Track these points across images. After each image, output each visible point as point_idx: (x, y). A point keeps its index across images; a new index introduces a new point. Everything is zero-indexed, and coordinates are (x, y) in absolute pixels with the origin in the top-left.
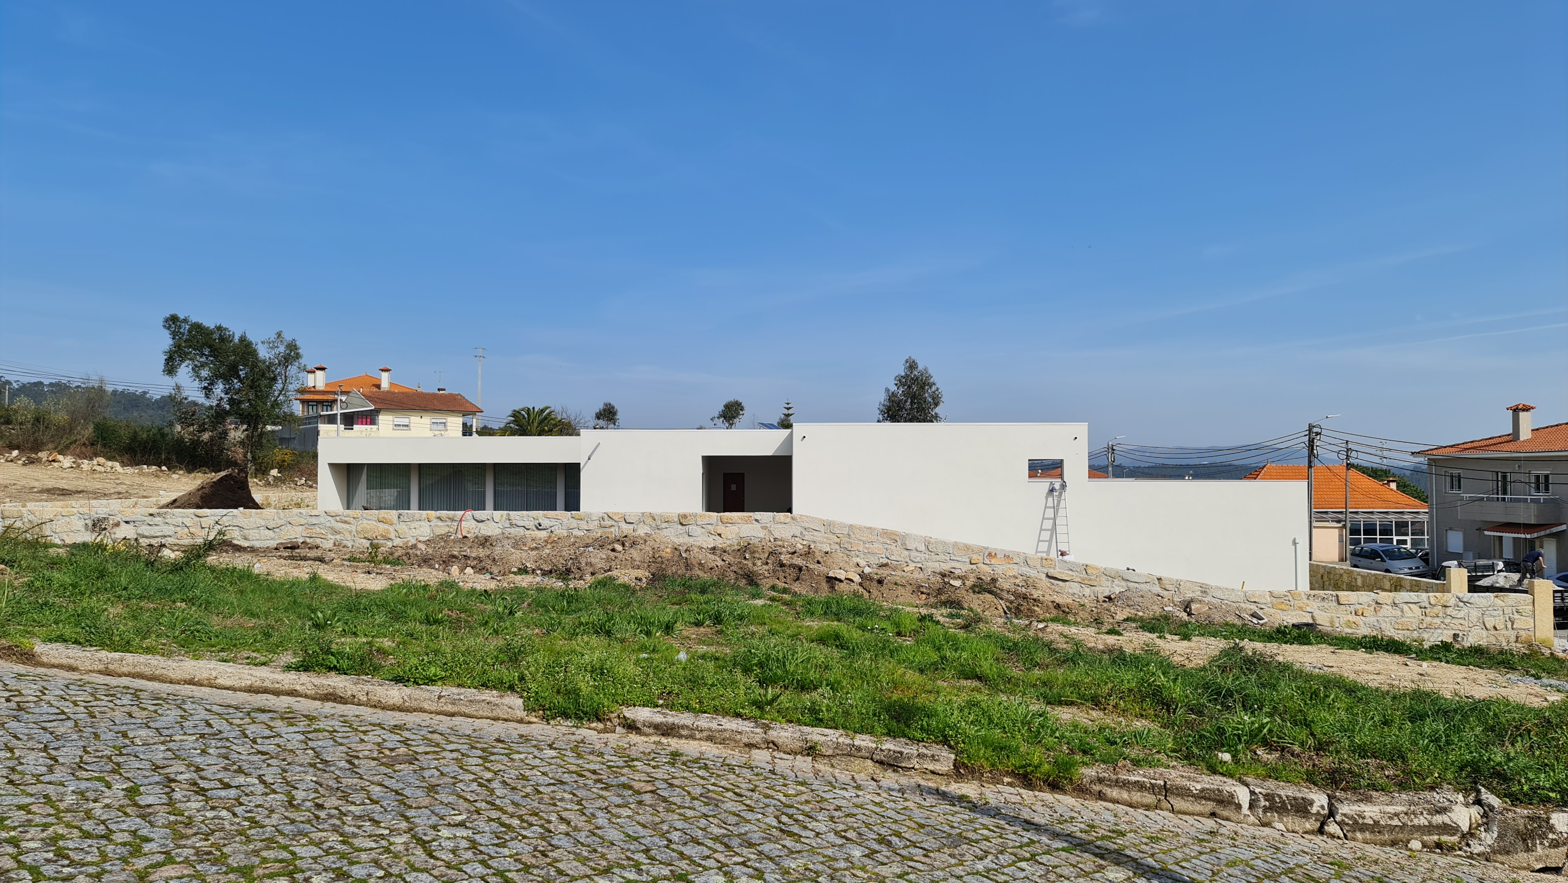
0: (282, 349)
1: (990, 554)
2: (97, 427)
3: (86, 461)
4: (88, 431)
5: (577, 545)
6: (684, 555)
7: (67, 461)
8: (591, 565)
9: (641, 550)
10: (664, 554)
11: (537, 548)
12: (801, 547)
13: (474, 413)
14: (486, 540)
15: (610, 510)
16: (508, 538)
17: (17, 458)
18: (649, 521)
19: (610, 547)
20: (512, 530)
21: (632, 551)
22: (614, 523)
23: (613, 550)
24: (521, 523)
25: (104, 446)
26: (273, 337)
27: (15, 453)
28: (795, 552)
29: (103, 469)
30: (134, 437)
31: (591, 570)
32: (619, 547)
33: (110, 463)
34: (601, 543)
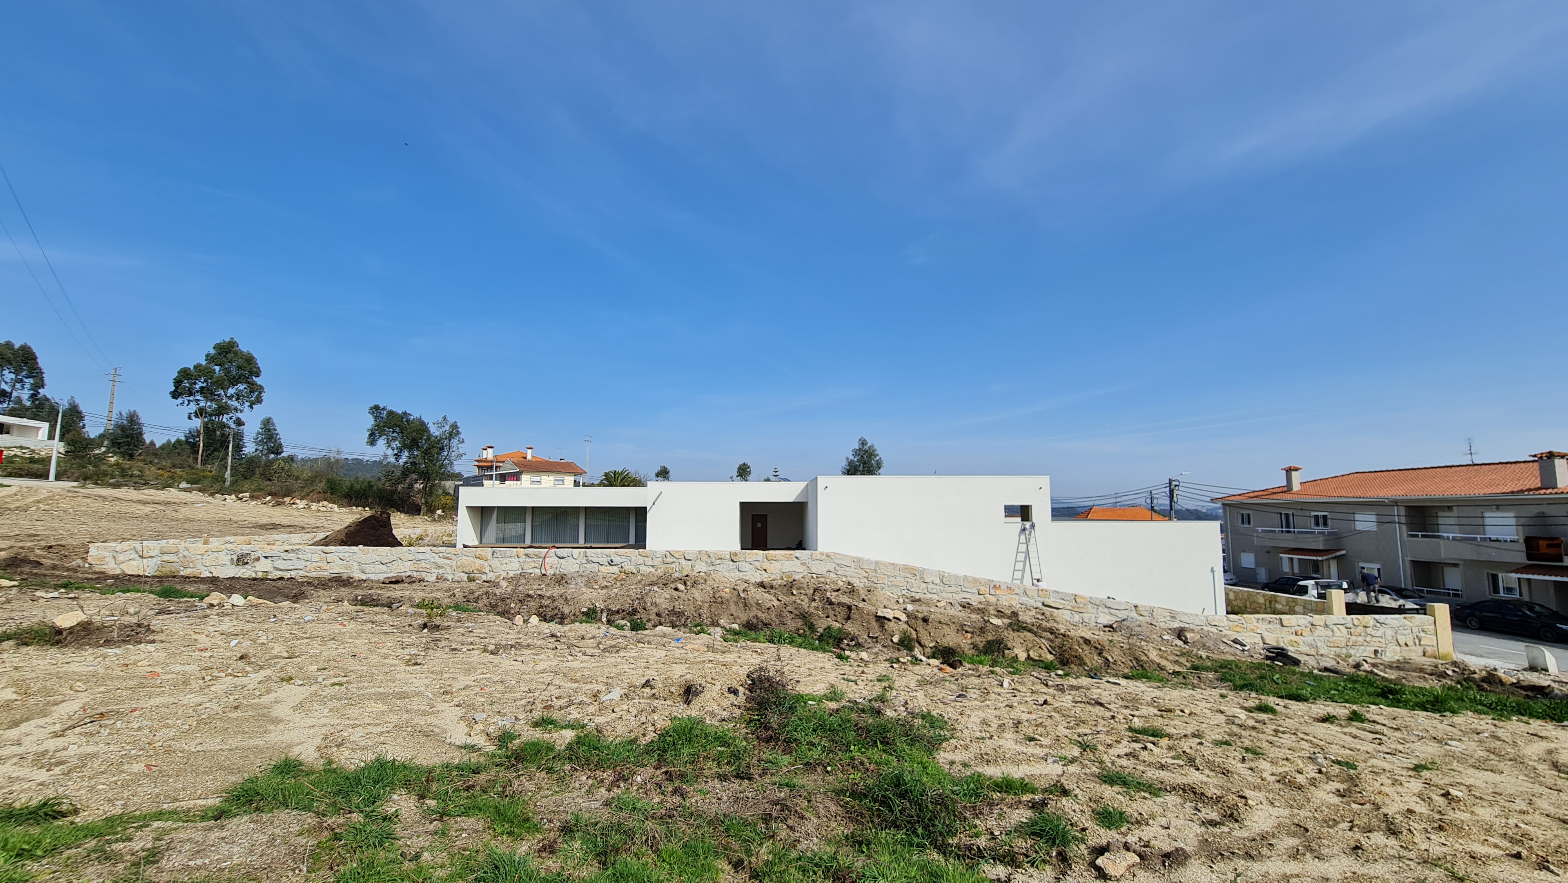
0: (447, 428)
1: (995, 586)
2: (328, 481)
3: (315, 504)
4: (322, 486)
5: (643, 582)
6: (742, 595)
7: (301, 504)
8: (656, 605)
9: (702, 590)
10: (723, 594)
11: (606, 587)
12: (842, 584)
13: (581, 474)
14: (562, 578)
15: (671, 548)
16: (582, 576)
17: (269, 502)
18: (705, 558)
19: (673, 586)
20: (588, 566)
21: (694, 590)
22: (675, 560)
23: (676, 589)
24: (596, 560)
25: (332, 493)
26: (441, 419)
27: (269, 498)
28: (839, 590)
29: (325, 509)
30: (351, 488)
31: (656, 610)
32: (681, 587)
33: (330, 505)
34: (665, 582)
